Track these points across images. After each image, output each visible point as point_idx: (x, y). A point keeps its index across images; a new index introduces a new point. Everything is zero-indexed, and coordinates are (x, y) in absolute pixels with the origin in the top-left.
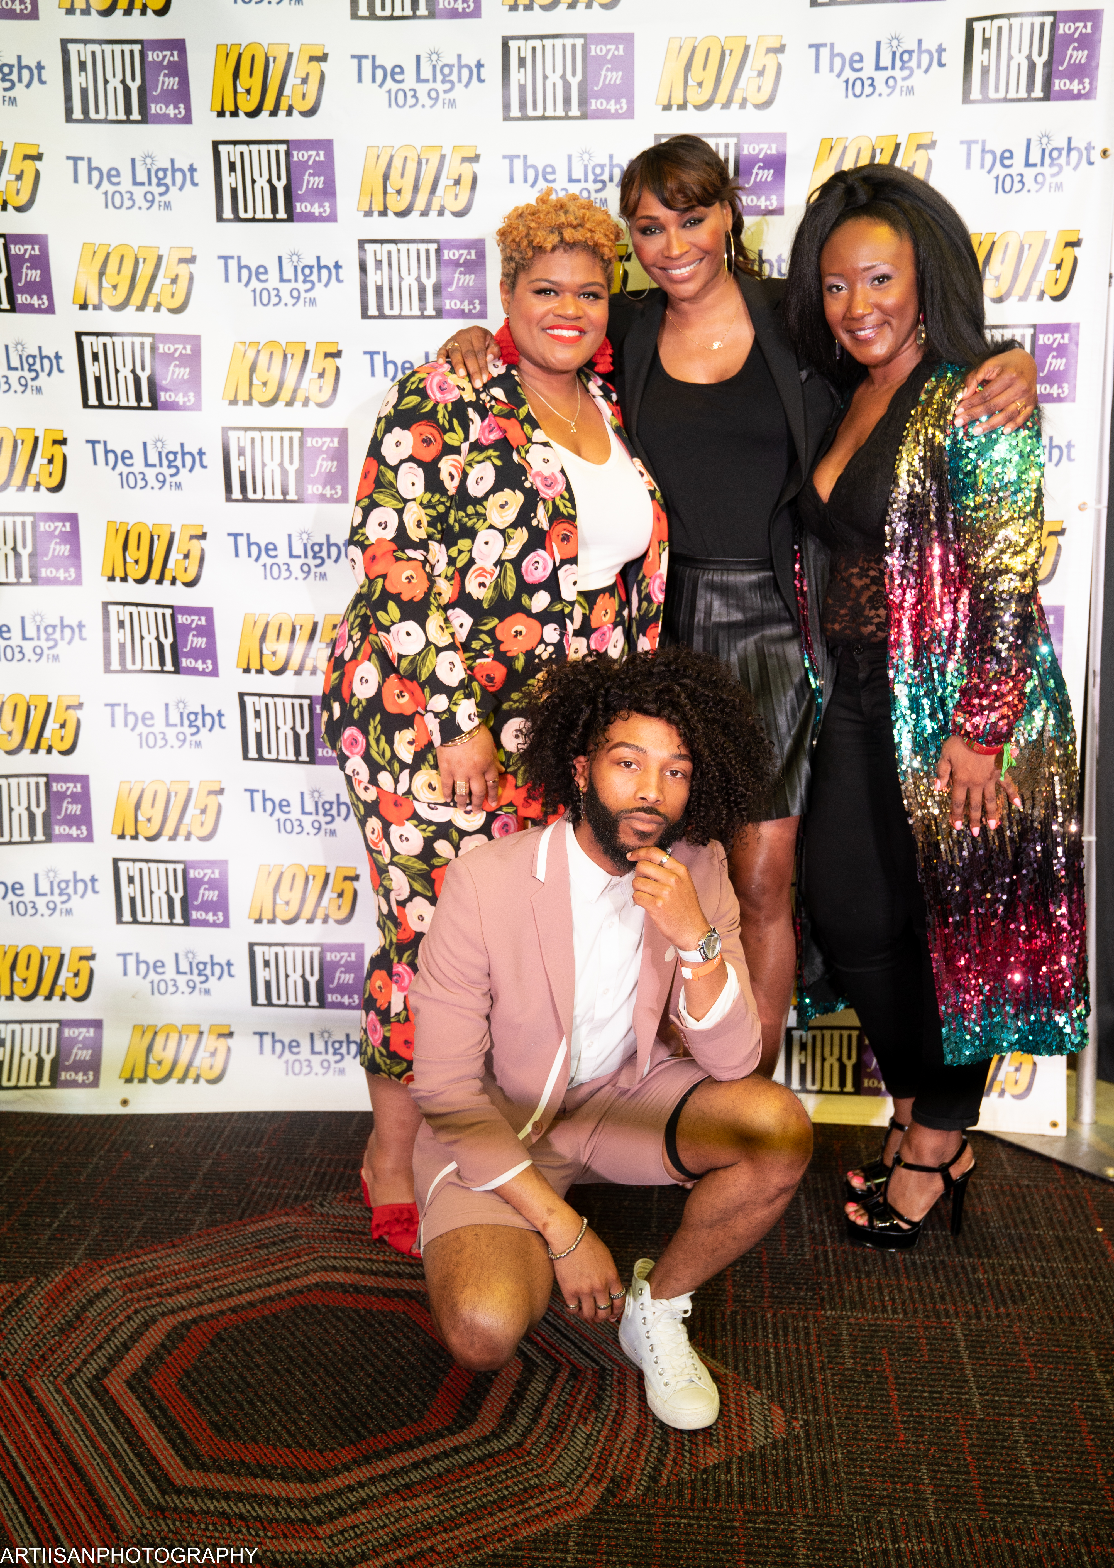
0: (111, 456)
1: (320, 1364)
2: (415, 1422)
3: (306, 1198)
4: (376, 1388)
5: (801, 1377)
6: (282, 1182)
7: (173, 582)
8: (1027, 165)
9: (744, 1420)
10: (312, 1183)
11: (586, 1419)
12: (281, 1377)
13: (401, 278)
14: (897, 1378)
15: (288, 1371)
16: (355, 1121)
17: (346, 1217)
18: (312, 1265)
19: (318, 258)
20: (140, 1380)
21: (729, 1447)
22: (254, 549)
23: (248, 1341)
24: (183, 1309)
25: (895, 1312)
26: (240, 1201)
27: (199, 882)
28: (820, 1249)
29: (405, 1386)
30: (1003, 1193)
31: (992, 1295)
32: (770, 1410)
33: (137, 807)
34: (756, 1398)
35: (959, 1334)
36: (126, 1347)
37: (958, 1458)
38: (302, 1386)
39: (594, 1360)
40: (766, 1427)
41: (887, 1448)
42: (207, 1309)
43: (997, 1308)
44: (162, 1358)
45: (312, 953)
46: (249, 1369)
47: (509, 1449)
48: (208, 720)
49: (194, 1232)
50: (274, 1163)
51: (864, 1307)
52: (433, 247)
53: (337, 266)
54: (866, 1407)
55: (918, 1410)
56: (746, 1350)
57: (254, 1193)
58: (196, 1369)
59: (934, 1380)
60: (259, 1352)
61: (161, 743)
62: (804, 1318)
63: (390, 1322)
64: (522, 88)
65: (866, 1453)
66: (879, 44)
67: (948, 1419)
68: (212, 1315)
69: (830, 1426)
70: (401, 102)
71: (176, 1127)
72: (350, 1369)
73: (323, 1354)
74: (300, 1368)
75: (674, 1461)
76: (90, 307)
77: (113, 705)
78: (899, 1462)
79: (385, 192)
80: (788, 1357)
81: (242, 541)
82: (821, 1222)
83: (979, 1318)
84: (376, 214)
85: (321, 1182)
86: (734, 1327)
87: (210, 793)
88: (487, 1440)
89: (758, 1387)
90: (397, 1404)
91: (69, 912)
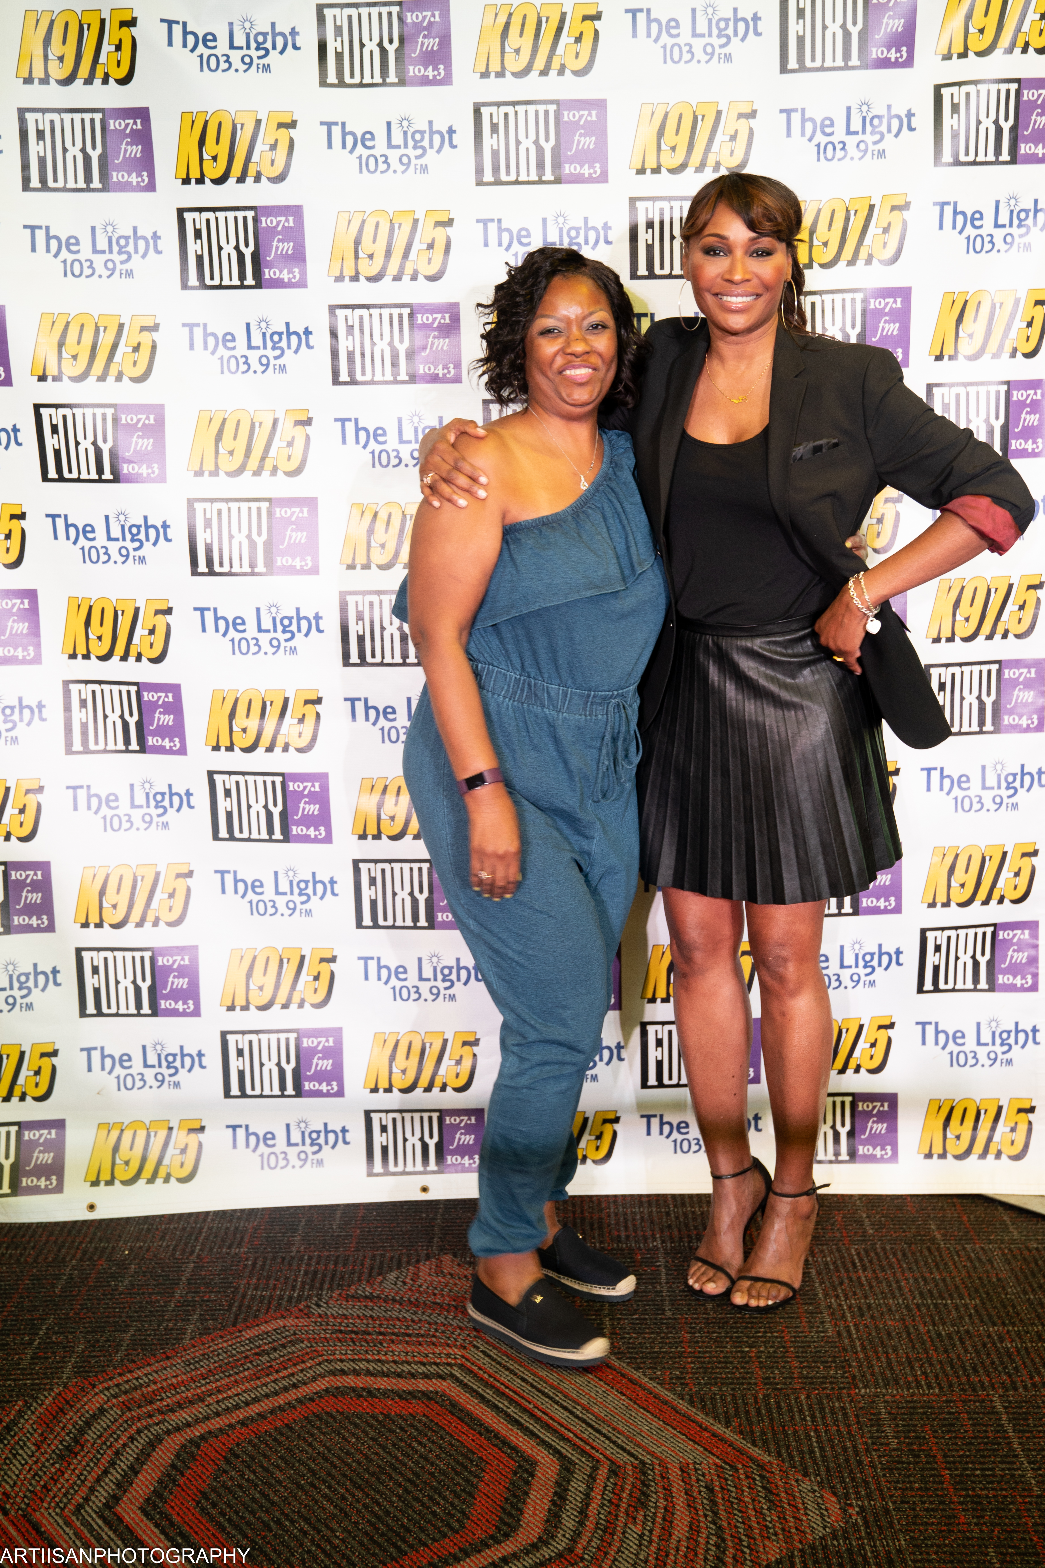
0: (72, 531)
1: (345, 1476)
2: (457, 1532)
3: (300, 1299)
4: (409, 1498)
5: (847, 1460)
6: (271, 1283)
7: (139, 658)
8: (997, 225)
9: (798, 1510)
10: (304, 1283)
11: (634, 1518)
12: (306, 1492)
13: (373, 344)
14: (945, 1456)
15: (312, 1485)
16: (338, 1215)
17: (345, 1317)
18: (319, 1370)
19: (287, 324)
20: (155, 1506)
21: (788, 1539)
22: (222, 624)
23: (265, 1456)
24: (188, 1425)
25: (930, 1387)
26: (231, 1306)
27: (168, 970)
28: (842, 1324)
29: (440, 1494)
30: (1014, 1257)
31: (1024, 1363)
32: (822, 1497)
33: (102, 893)
34: (806, 1485)
35: (999, 1407)
36: (134, 1470)
37: (1023, 1539)
38: (330, 1500)
39: (632, 1455)
40: (822, 1516)
41: (949, 1531)
42: (216, 1424)
43: (1032, 1378)
44: (174, 1481)
45: (287, 1040)
46: (270, 1486)
47: (560, 1555)
48: (176, 799)
49: (186, 1342)
50: (260, 1263)
51: (897, 1383)
52: (406, 312)
53: (307, 332)
54: (920, 1489)
55: (974, 1489)
56: (786, 1435)
57: (244, 1296)
58: (214, 1490)
59: (983, 1456)
60: (278, 1467)
61: (126, 825)
62: (839, 1398)
63: (412, 1426)
64: (495, 154)
65: (929, 1538)
66: (849, 109)
67: (1005, 1497)
68: (221, 1430)
69: (887, 1511)
70: (372, 168)
71: (149, 1230)
72: (378, 1479)
73: (347, 1465)
74: (324, 1481)
75: (734, 1558)
76: (50, 379)
77: (75, 788)
78: (964, 1546)
79: (357, 257)
80: (830, 1440)
81: (209, 616)
82: (837, 1297)
83: (1016, 1389)
84: (347, 279)
85: (313, 1281)
86: (769, 1411)
87: (179, 876)
88: (535, 1547)
89: (806, 1474)
90: (434, 1513)
91: (29, 1007)
